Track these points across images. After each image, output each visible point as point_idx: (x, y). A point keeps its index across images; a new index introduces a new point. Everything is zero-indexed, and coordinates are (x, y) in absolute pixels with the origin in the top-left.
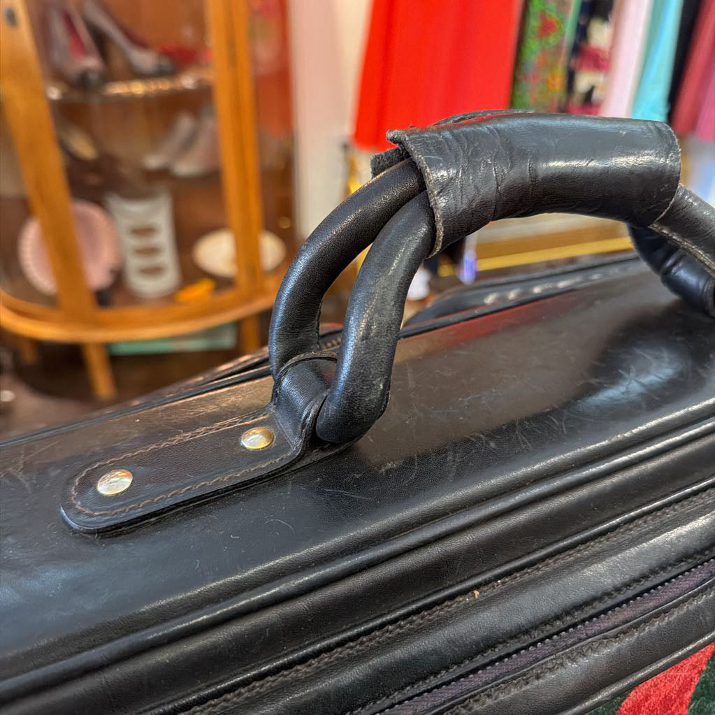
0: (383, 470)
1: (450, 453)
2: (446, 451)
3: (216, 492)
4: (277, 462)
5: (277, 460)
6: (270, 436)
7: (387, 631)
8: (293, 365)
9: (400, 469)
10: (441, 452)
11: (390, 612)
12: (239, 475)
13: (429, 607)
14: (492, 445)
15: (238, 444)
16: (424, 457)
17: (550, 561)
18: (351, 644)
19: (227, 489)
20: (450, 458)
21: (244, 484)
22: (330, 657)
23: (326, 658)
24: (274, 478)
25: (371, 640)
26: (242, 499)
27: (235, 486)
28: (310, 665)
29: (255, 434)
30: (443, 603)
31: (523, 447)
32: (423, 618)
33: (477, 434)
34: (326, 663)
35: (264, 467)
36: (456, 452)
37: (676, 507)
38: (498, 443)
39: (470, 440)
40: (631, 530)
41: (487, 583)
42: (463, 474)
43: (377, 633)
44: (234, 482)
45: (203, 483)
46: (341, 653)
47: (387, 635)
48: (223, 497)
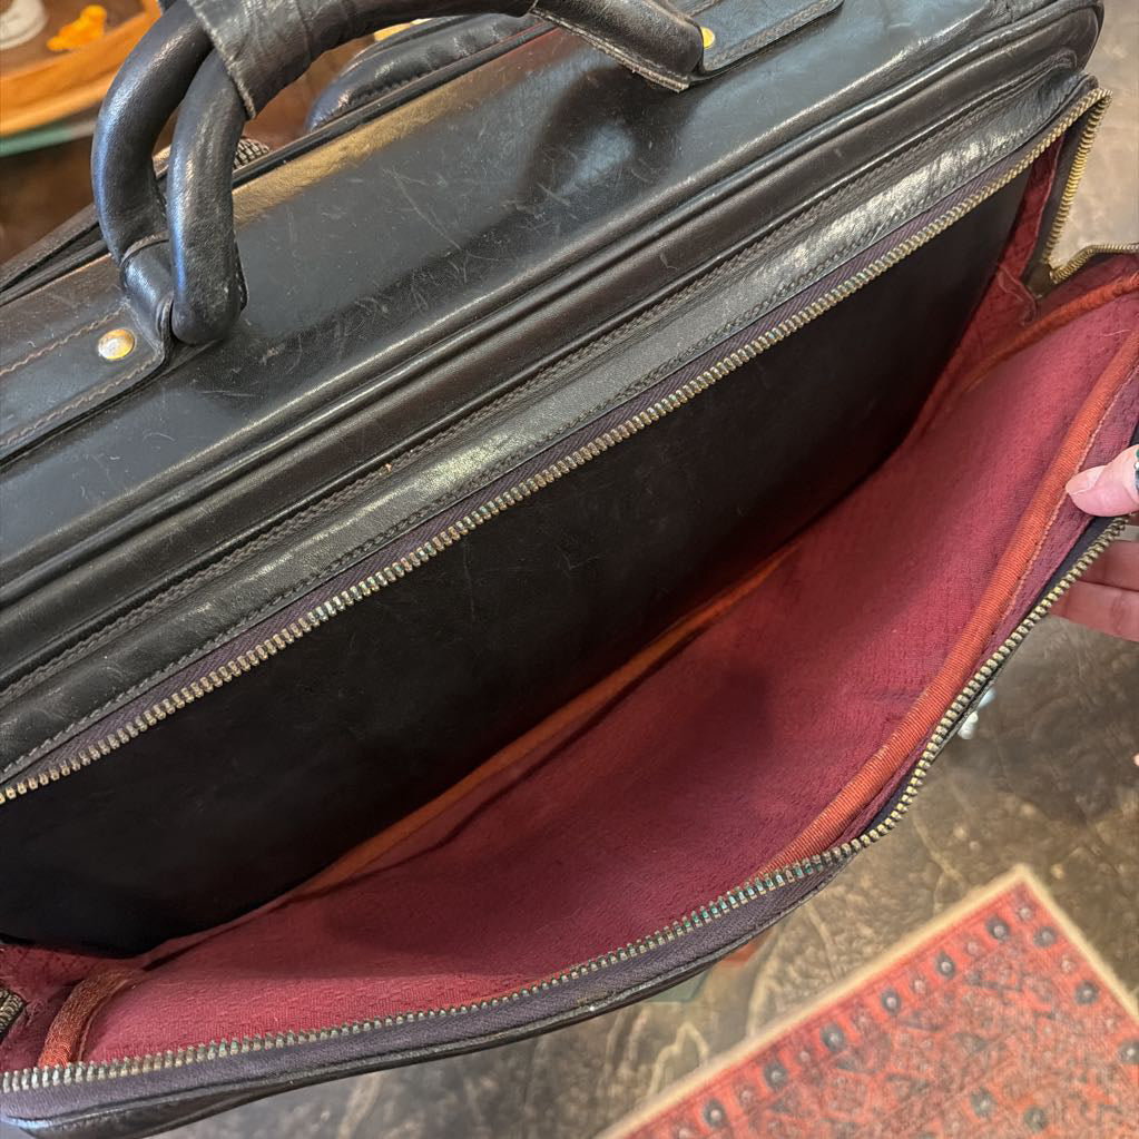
0: (264, 359)
1: (338, 327)
2: (333, 325)
3: (83, 415)
4: (143, 370)
5: (143, 368)
6: (130, 339)
7: (300, 518)
8: (133, 255)
9: (283, 354)
10: (328, 326)
11: (299, 500)
12: (104, 392)
13: (340, 488)
14: (384, 309)
15: (95, 353)
16: (309, 335)
17: (465, 421)
18: (265, 536)
19: (95, 409)
20: (338, 334)
21: (112, 400)
22: (246, 551)
23: (240, 552)
24: (144, 387)
25: (284, 529)
26: (117, 416)
27: (102, 405)
28: (225, 562)
29: (113, 337)
30: (354, 482)
31: (418, 306)
32: (335, 499)
33: (367, 299)
34: (242, 557)
35: (130, 378)
36: (343, 325)
37: (606, 339)
38: (390, 305)
39: (359, 307)
40: (554, 373)
41: (397, 455)
42: (352, 351)
43: (290, 521)
44: (101, 400)
45: (67, 408)
46: (256, 546)
47: (300, 521)
48: (94, 417)
